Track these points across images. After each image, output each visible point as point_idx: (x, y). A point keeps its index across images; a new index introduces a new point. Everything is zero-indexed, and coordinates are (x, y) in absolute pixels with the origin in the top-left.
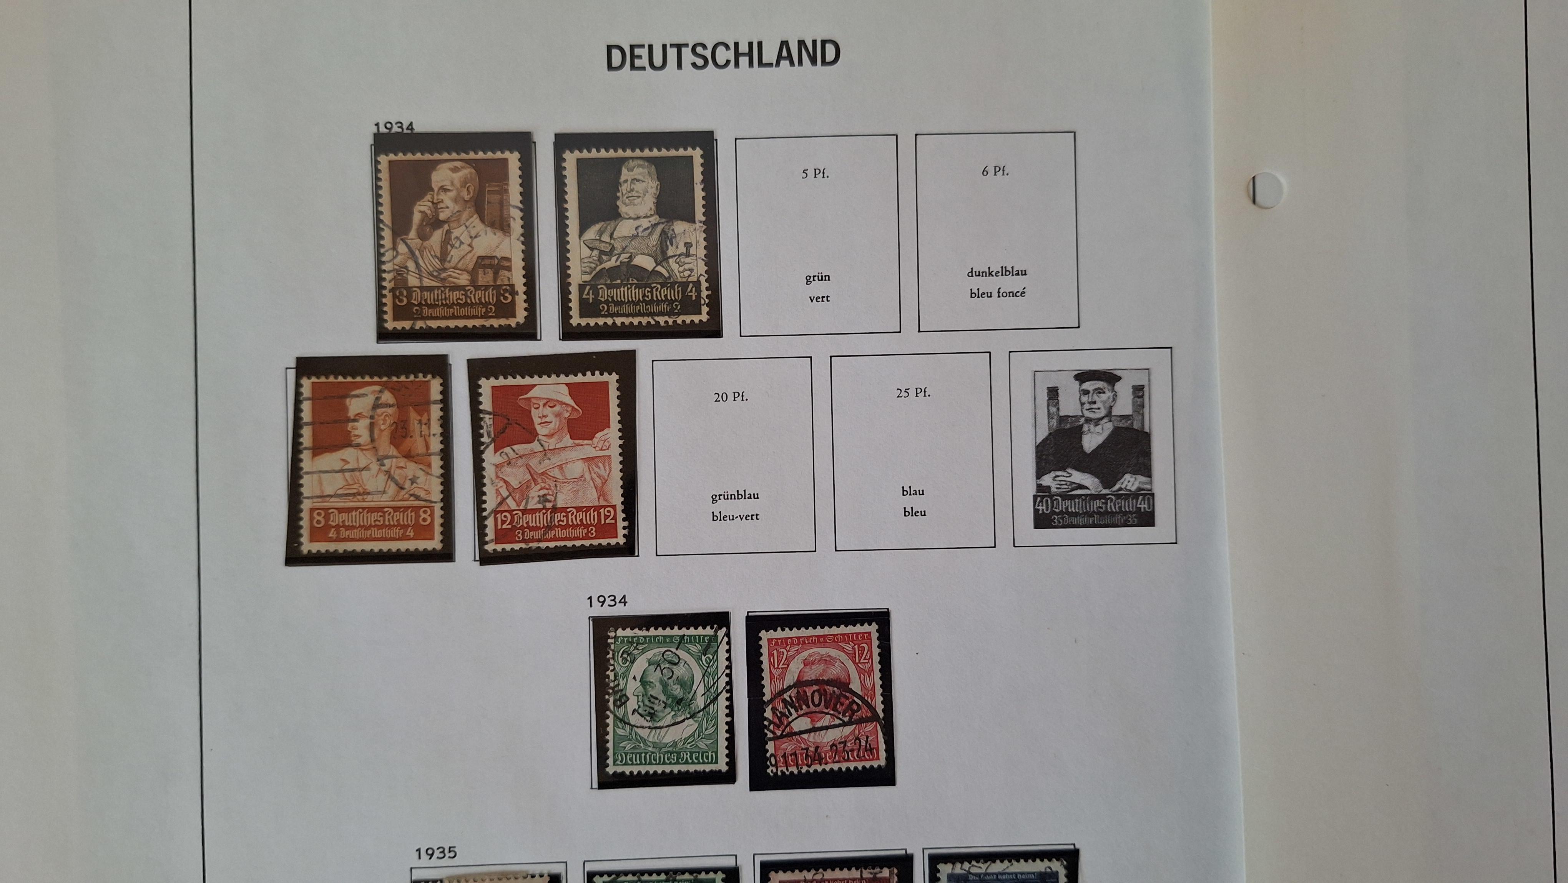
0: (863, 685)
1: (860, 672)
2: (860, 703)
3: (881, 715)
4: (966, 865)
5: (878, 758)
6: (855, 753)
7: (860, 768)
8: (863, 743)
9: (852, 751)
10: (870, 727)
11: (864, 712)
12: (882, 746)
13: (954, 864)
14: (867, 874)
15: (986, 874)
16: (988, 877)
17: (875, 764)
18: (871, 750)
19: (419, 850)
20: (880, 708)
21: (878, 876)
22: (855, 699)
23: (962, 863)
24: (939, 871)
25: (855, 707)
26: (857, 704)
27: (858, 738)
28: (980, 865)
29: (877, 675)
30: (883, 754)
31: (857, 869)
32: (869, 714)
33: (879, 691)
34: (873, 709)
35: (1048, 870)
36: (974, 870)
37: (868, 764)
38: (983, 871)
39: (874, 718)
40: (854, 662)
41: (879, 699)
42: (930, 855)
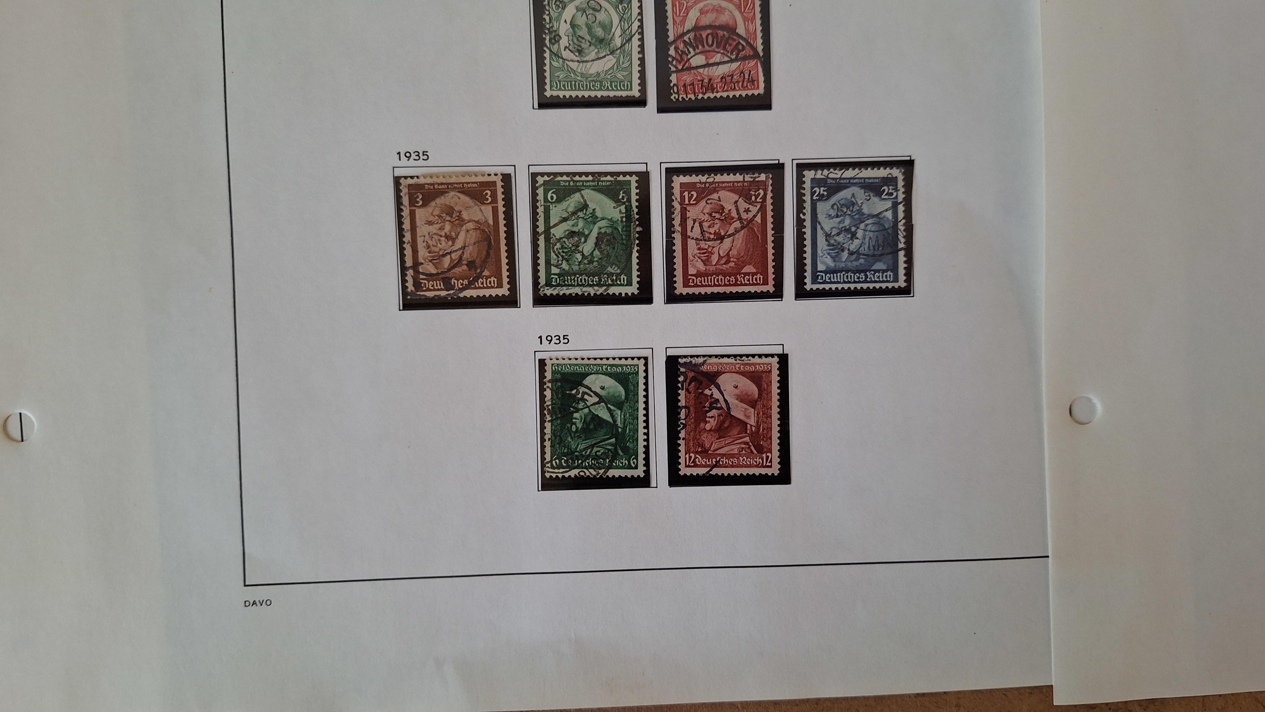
0: (747, 30)
1: (745, 19)
2: (744, 44)
3: (761, 54)
4: (826, 172)
5: (758, 88)
6: (740, 84)
7: (744, 96)
8: (747, 76)
9: (738, 82)
10: (752, 63)
11: (748, 51)
12: (761, 79)
13: (816, 171)
14: (748, 178)
15: (840, 178)
16: (842, 181)
17: (756, 92)
18: (753, 82)
19: (399, 153)
20: (760, 48)
21: (757, 179)
22: (741, 41)
23: (823, 170)
24: (804, 176)
25: (740, 47)
26: (742, 45)
27: (742, 72)
28: (836, 172)
29: (758, 22)
30: (762, 85)
31: (741, 175)
32: (752, 53)
33: (759, 35)
34: (755, 49)
35: (890, 176)
36: (831, 176)
37: (750, 93)
38: (839, 176)
39: (756, 55)
40: (740, 11)
41: (760, 41)
42: (797, 164)
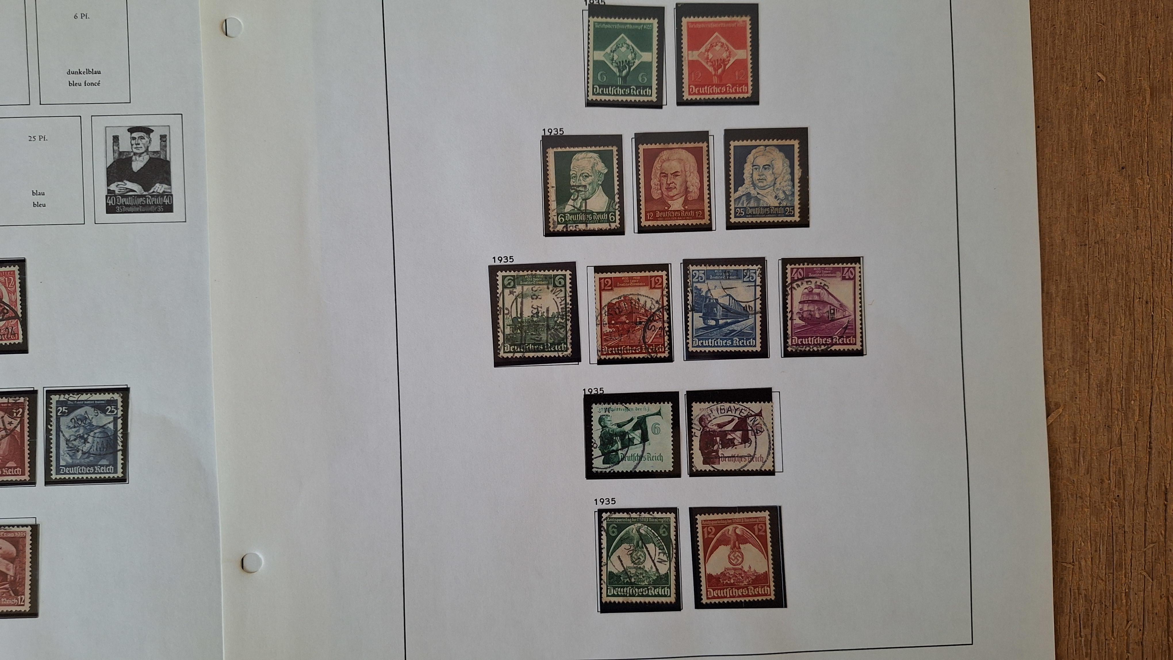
0: (10, 300)
1: (9, 292)
2: (8, 309)
3: (20, 316)
4: (67, 396)
5: (18, 339)
6: (6, 336)
7: (8, 344)
8: (10, 331)
9: (4, 335)
10: (14, 322)
11: (11, 314)
12: (21, 332)
13: (60, 395)
14: (11, 400)
15: (77, 401)
16: (78, 403)
17: (17, 342)
18: (15, 334)
20: (19, 312)
21: (18, 401)
22: (6, 307)
23: (64, 395)
24: (51, 399)
25: (5, 311)
26: (7, 310)
27: (7, 328)
28: (74, 396)
29: (18, 294)
30: (21, 337)
31: (6, 398)
32: (14, 315)
33: (19, 302)
34: (16, 313)
35: (112, 399)
36: (71, 399)
37: (12, 342)
38: (76, 399)
39: (16, 317)
40: (5, 287)
41: (19, 307)
42: (47, 391)
